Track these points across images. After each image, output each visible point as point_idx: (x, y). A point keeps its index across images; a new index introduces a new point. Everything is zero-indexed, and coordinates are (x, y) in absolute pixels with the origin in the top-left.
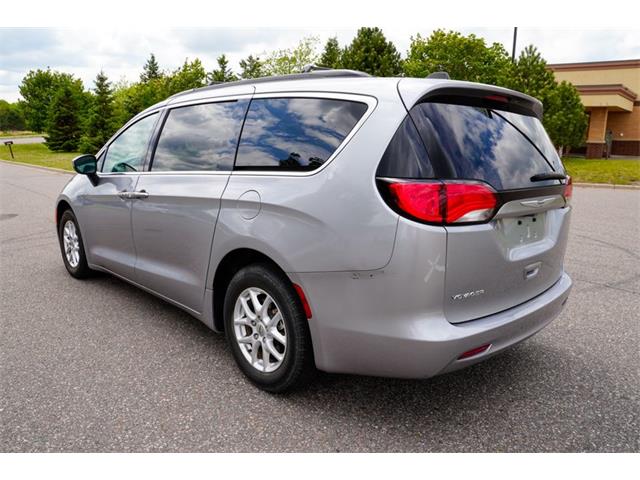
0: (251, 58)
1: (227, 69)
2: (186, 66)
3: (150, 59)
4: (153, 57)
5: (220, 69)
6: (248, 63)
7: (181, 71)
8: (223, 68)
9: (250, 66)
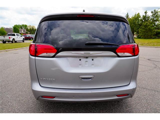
0: (155, 10)
1: (147, 15)
2: (135, 15)
3: (127, 14)
4: (128, 13)
5: (145, 15)
6: (154, 12)
7: (134, 16)
8: (146, 14)
9: (154, 13)
